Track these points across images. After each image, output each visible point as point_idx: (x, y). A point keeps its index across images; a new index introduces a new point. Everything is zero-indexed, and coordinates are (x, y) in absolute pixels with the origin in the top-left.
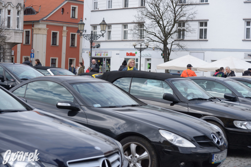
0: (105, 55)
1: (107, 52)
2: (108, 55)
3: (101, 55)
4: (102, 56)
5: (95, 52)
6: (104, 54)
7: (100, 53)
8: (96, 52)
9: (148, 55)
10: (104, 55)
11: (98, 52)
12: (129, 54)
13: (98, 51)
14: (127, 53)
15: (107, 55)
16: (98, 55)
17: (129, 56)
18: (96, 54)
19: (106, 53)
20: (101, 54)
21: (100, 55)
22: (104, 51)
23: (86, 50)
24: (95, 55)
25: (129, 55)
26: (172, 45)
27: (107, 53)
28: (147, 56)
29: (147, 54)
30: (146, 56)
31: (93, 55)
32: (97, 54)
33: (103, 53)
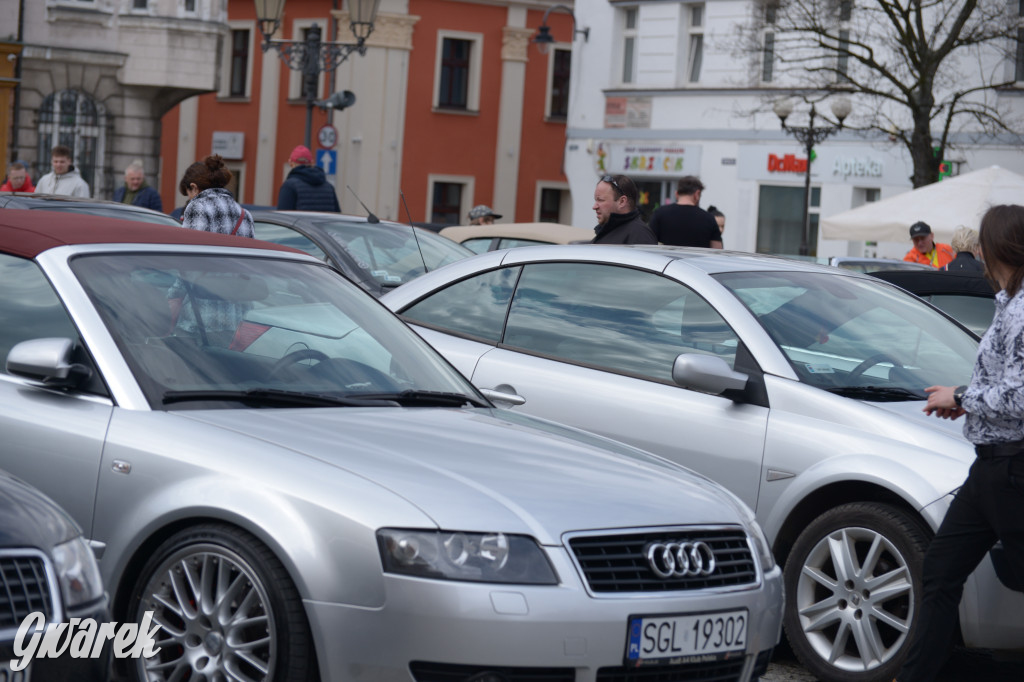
0: (669, 164)
1: (682, 151)
2: (685, 164)
3: (651, 167)
4: (657, 172)
5: (628, 150)
6: (667, 160)
7: (648, 155)
8: (631, 146)
9: (867, 168)
10: (666, 168)
11: (643, 150)
12: (780, 161)
13: (637, 144)
14: (772, 158)
15: (679, 164)
16: (639, 162)
17: (779, 170)
18: (631, 161)
19: (675, 156)
20: (652, 159)
21: (647, 164)
22: (665, 144)
23: (585, 134)
24: (627, 167)
25: (782, 166)
26: (951, 114)
27: (680, 155)
28: (863, 175)
29: (863, 161)
30: (859, 173)
31: (616, 166)
32: (635, 160)
33: (663, 155)
